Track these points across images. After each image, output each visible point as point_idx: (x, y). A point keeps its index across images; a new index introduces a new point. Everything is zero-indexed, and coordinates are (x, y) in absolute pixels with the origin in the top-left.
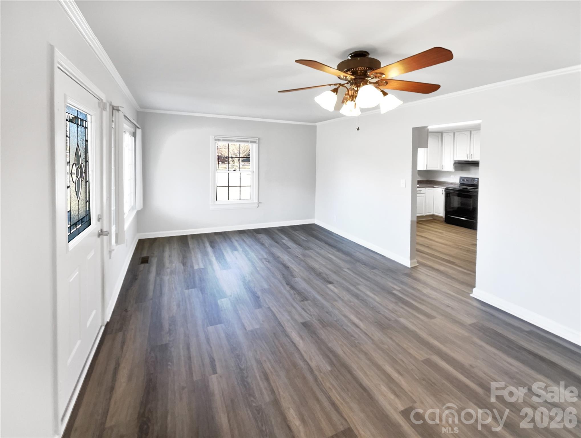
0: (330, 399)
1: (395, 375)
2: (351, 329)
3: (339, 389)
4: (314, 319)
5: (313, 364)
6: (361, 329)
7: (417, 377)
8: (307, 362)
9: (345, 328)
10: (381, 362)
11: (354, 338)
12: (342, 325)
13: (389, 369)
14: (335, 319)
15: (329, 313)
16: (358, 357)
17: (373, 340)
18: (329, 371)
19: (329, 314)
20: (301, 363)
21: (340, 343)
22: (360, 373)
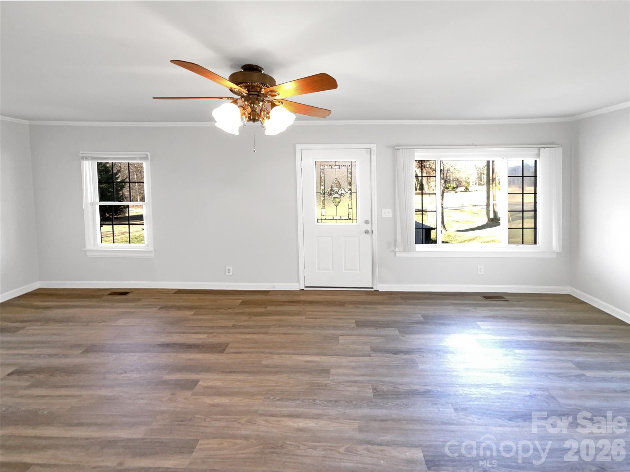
0: (245, 353)
1: (217, 400)
2: (291, 407)
3: (246, 360)
4: (329, 382)
5: (275, 356)
6: (284, 416)
7: (198, 416)
8: (280, 354)
9: (298, 402)
10: (235, 400)
11: (277, 399)
12: (303, 402)
13: (225, 400)
14: (318, 401)
15: (333, 402)
16: (254, 387)
17: (261, 415)
18: (262, 362)
19: (331, 401)
20: (282, 351)
21: (281, 384)
22: (242, 378)
